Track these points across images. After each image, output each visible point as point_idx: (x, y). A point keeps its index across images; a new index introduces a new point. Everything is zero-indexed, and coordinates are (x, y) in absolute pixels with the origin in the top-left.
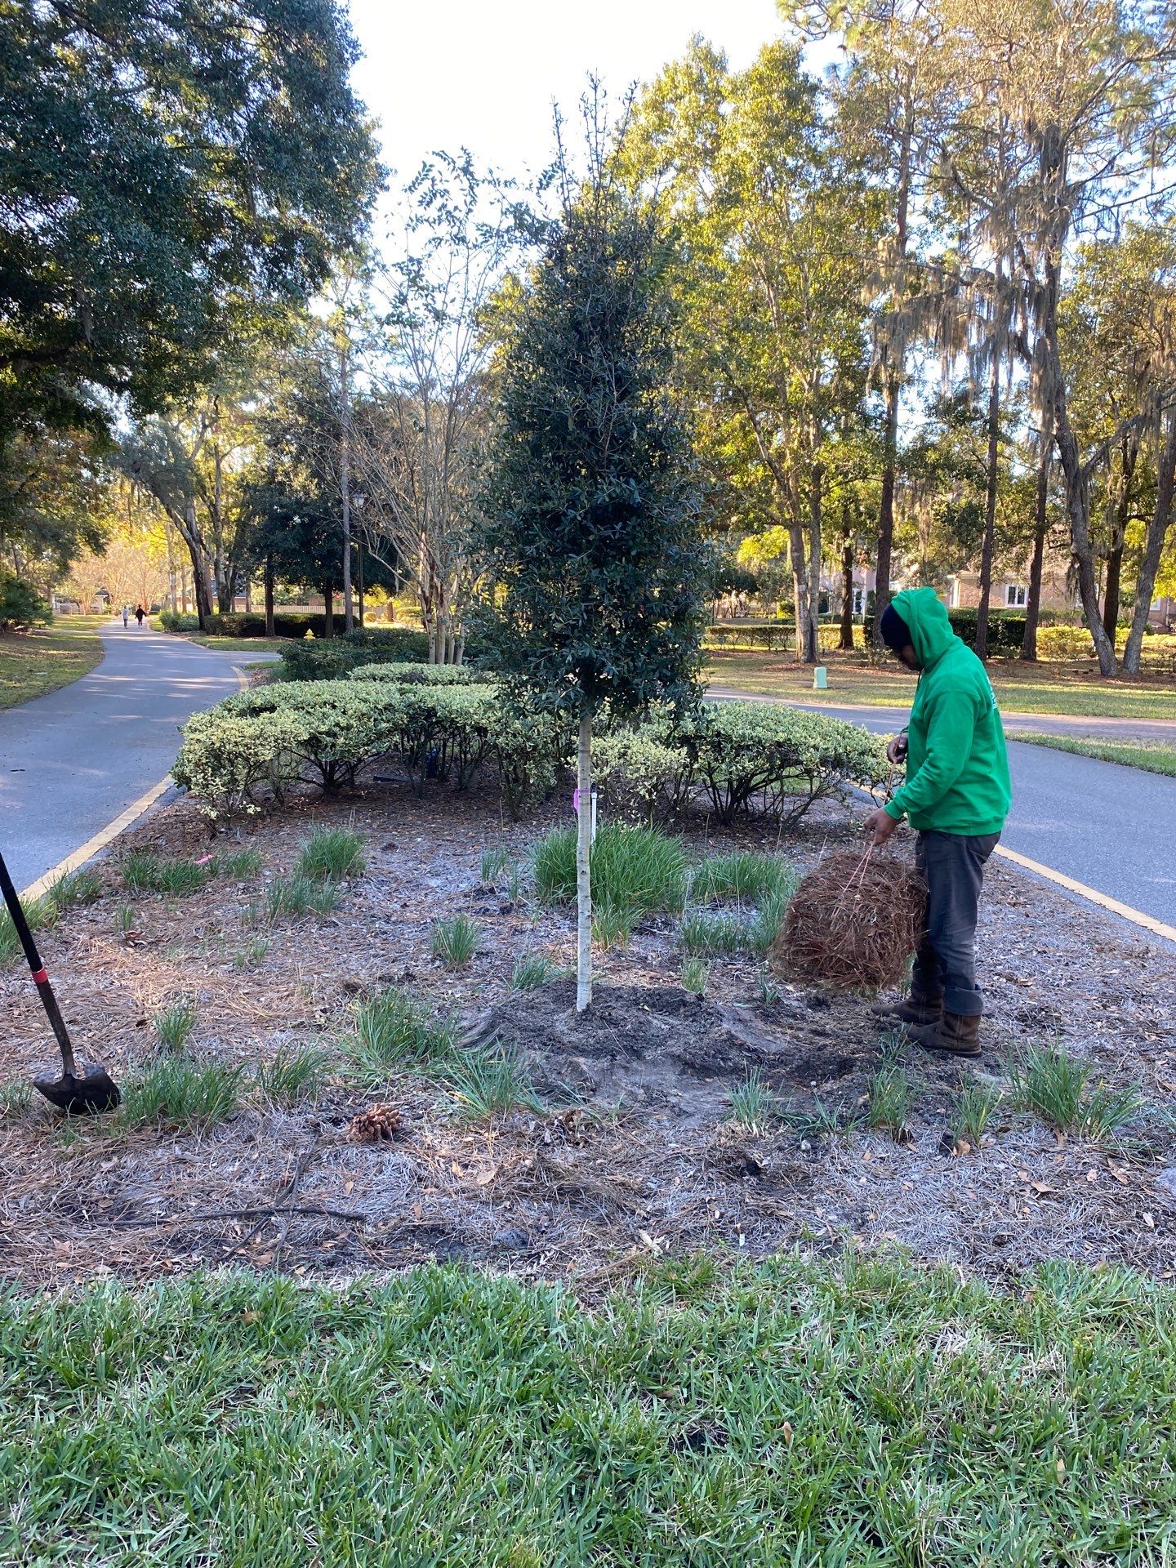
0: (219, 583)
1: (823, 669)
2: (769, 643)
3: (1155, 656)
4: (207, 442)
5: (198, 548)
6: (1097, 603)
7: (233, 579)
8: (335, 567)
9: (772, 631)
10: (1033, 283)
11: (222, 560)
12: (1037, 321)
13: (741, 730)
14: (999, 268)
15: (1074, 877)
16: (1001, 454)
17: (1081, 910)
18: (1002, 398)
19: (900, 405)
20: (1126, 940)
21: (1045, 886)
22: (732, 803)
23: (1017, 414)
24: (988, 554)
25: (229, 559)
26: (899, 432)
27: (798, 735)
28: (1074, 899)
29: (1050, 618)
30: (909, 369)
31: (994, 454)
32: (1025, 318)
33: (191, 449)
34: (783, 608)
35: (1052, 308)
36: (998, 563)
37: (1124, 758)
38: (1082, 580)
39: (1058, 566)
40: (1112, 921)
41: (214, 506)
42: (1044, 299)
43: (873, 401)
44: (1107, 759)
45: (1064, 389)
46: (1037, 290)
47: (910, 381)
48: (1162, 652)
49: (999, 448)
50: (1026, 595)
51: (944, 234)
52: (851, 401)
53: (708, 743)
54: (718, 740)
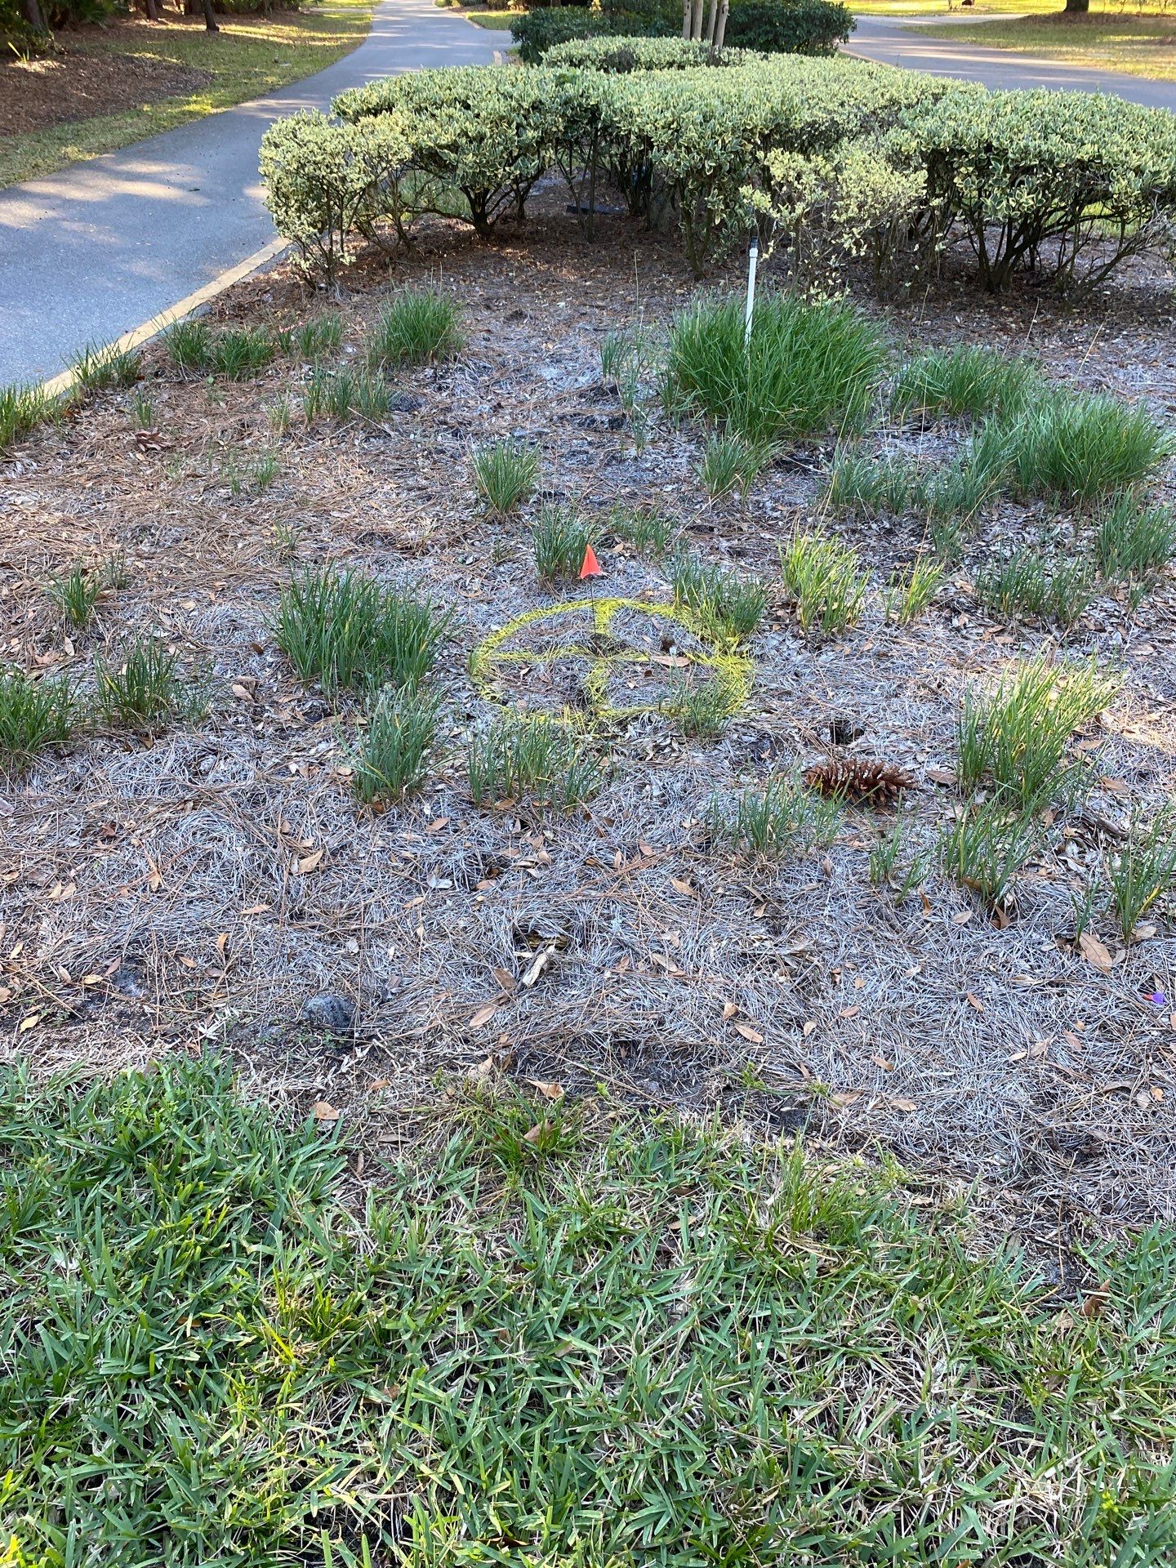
22: (1007, 257)
53: (971, 162)
54: (986, 158)
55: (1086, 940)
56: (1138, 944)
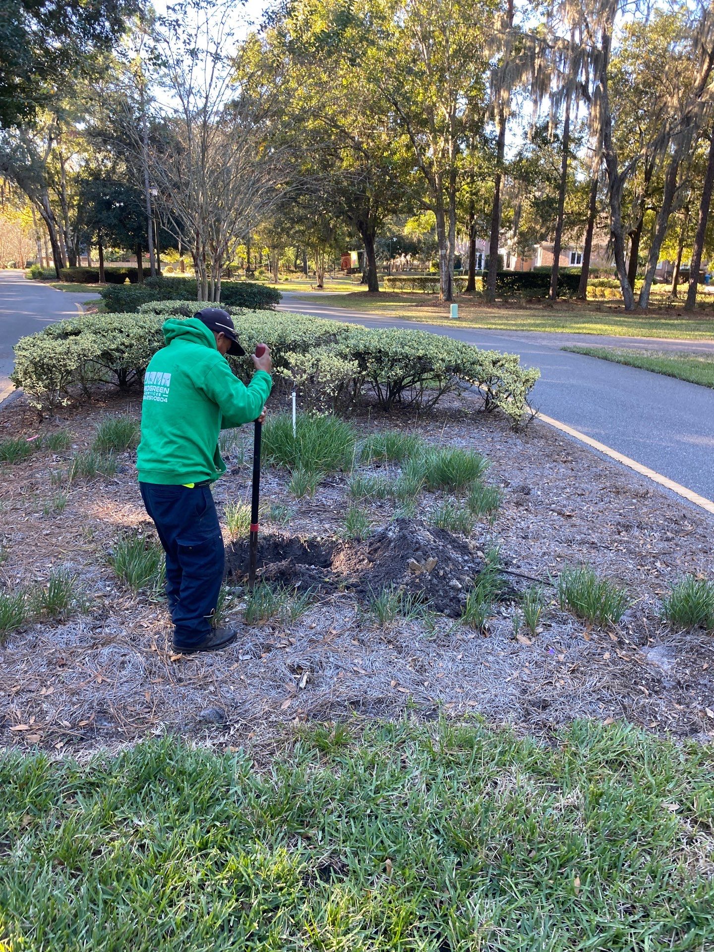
0: (68, 247)
1: (456, 305)
2: (424, 288)
3: (658, 297)
4: (54, 150)
5: (52, 223)
6: (624, 263)
7: (77, 244)
8: (143, 236)
9: (427, 280)
10: (594, 47)
11: (69, 231)
12: (595, 75)
13: (395, 348)
14: (573, 36)
15: (603, 442)
16: (570, 165)
17: (607, 464)
18: (571, 128)
19: (507, 132)
20: (634, 486)
21: (586, 449)
22: (390, 396)
23: (580, 139)
24: (559, 230)
25: (72, 231)
26: (506, 149)
27: (432, 351)
28: (603, 457)
29: (596, 273)
30: (513, 107)
31: (565, 166)
32: (587, 73)
33: (42, 154)
34: (434, 265)
35: (605, 66)
36: (564, 238)
37: (638, 363)
38: (616, 248)
39: (602, 240)
40: (626, 472)
41: (62, 195)
42: (600, 59)
43: (491, 129)
44: (626, 364)
45: (611, 122)
46: (596, 52)
47: (513, 115)
48: (662, 295)
49: (568, 162)
50: (582, 259)
51: (538, 13)
52: (477, 127)
53: (373, 357)
54: (380, 356)
55: (518, 637)
56: (538, 635)
